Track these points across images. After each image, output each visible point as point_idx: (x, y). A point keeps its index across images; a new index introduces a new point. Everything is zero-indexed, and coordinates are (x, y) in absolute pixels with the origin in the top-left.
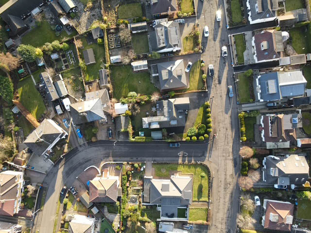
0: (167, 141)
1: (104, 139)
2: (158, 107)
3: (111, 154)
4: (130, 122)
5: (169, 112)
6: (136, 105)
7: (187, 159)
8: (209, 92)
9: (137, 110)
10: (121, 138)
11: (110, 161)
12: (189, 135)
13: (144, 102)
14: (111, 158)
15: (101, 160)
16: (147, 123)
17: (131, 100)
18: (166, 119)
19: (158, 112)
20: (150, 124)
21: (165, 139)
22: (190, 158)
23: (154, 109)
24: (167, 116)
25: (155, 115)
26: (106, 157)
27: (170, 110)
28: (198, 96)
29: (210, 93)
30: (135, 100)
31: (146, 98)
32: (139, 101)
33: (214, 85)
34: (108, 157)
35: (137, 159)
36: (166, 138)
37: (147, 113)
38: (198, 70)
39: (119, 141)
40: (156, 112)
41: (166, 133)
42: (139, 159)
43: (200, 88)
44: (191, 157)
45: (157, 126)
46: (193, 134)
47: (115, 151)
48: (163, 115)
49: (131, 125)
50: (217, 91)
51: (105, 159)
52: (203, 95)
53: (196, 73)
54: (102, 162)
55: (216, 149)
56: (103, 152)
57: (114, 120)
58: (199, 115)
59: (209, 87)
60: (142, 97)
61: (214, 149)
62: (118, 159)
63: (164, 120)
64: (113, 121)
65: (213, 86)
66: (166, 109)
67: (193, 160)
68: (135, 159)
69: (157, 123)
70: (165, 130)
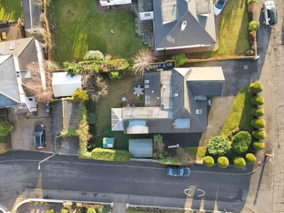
0: (162, 162)
1: (26, 148)
2: (147, 87)
3: (40, 181)
4: (85, 116)
5: (172, 99)
6: (99, 79)
7: (202, 203)
8: (259, 62)
9: (101, 89)
10: (65, 149)
11: (37, 197)
12: (213, 152)
13: (117, 74)
14: (39, 191)
15: (18, 194)
16: (121, 120)
17: (89, 67)
18: (164, 115)
19: (146, 97)
20: (126, 123)
21: (159, 158)
22: (209, 203)
23: (138, 91)
24: (167, 107)
25: (140, 103)
26: (28, 187)
27: (177, 95)
28: (235, 68)
29: (262, 64)
30: (97, 68)
31: (122, 64)
32: (106, 70)
33: (273, 46)
34: (33, 187)
35: (96, 195)
36: (161, 156)
37: (124, 99)
38: (240, 12)
39: (60, 153)
40: (142, 97)
41: (161, 146)
42: (100, 195)
43: (242, 51)
44: (213, 199)
45: (143, 130)
46: (221, 151)
47: (49, 175)
48: (159, 105)
49: (85, 123)
50: (277, 59)
51: (26, 193)
52: (246, 67)
53: (235, 17)
54: (18, 199)
55: (269, 187)
56: (24, 177)
57: (51, 109)
58: (235, 110)
59: (261, 50)
60: (114, 63)
61: (263, 186)
62: (55, 192)
63: (160, 117)
64: (48, 111)
65: (270, 49)
66: (166, 92)
67: (216, 207)
68: (90, 195)
69: (144, 122)
70: (161, 138)
